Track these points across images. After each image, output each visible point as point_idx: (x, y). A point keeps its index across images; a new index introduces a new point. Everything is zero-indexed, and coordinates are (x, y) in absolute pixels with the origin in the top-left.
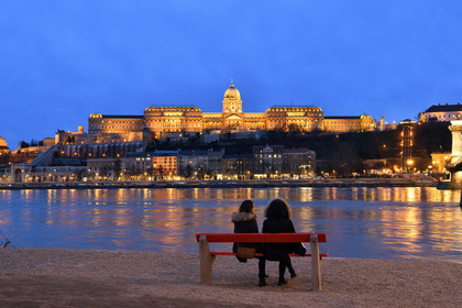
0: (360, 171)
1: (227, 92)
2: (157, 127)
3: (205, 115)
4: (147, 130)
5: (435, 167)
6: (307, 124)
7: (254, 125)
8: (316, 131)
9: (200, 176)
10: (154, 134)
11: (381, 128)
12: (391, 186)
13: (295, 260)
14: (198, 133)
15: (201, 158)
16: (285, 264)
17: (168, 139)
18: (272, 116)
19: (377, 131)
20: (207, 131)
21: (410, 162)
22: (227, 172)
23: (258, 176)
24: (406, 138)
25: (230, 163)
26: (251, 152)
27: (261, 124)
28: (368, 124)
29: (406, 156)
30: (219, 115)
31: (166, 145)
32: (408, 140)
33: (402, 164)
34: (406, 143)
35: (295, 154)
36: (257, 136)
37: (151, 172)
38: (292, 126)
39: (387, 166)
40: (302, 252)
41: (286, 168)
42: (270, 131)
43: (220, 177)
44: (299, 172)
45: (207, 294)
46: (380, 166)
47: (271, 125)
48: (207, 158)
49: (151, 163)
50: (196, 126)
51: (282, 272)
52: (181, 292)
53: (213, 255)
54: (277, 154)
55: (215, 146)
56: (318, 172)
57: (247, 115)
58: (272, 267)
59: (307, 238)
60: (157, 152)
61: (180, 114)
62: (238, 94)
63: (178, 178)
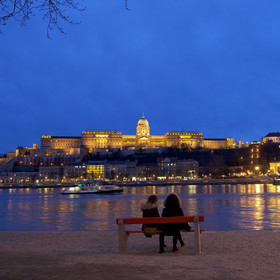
0: (226, 174)
1: (140, 122)
2: (91, 144)
3: (124, 137)
4: (83, 147)
5: (272, 171)
6: (193, 144)
7: (157, 144)
8: (198, 148)
9: (121, 178)
10: (88, 149)
11: (240, 146)
12: (246, 183)
13: (184, 234)
14: (119, 149)
15: (121, 166)
16: (177, 237)
17: (98, 153)
18: (170, 138)
19: (237, 147)
20: (126, 148)
21: (257, 168)
22: (140, 175)
23: (160, 178)
24: (255, 153)
25: (141, 169)
26: (156, 162)
27: (162, 143)
28: (231, 143)
29: (255, 164)
30: (134, 137)
31: (97, 157)
32: (255, 154)
33: (252, 170)
34: (255, 156)
35: (185, 163)
36: (160, 152)
37: (85, 175)
38: (183, 145)
39: (243, 171)
40: (188, 229)
41: (179, 172)
42: (169, 148)
43: (134, 179)
44: (188, 175)
45: (123, 260)
46: (239, 171)
47: (169, 144)
48: (125, 166)
49: (85, 169)
50: (118, 144)
51: (175, 243)
52: (105, 259)
53: (128, 233)
54: (173, 163)
55: (131, 158)
56: (200, 175)
57: (153, 137)
58: (169, 240)
59: (191, 219)
60: (90, 162)
61: (107, 136)
62: (147, 123)
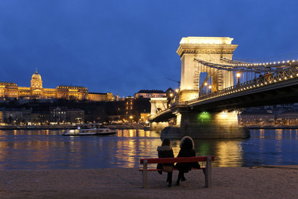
0: (107, 121)
1: (33, 76)
3: (19, 88)
5: (142, 120)
6: (80, 96)
7: (49, 95)
8: (84, 100)
9: (18, 123)
11: (117, 100)
12: (122, 129)
14: (16, 99)
15: (17, 112)
18: (60, 90)
19: (115, 101)
20: (21, 97)
21: (131, 117)
22: (36, 121)
23: (53, 123)
24: (129, 105)
25: (36, 116)
26: (48, 110)
27: (53, 95)
28: (111, 97)
29: (129, 115)
30: (29, 89)
32: (130, 106)
33: (128, 118)
34: (129, 108)
35: (73, 112)
36: (52, 102)
38: (71, 97)
39: (120, 119)
41: (68, 119)
42: (59, 99)
43: (29, 124)
44: (76, 121)
46: (117, 119)
47: (59, 96)
48: (21, 113)
50: (14, 94)
54: (63, 111)
55: (26, 106)
56: (85, 122)
57: (45, 90)
61: (4, 87)
62: (40, 77)
63: (4, 124)
